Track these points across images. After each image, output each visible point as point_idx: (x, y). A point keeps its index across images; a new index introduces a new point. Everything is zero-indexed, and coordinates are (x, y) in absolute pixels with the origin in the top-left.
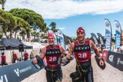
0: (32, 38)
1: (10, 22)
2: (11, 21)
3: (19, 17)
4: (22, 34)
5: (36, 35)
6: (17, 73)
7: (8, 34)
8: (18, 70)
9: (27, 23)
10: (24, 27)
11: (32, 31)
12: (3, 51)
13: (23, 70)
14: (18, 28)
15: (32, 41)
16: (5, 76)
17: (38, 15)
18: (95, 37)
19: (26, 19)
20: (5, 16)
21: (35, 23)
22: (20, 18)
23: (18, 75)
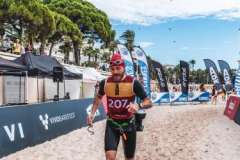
1: (42, 23)
2: (44, 21)
3: (62, 13)
4: (65, 49)
5: (90, 52)
6: (45, 123)
7: (37, 46)
8: (47, 116)
9: (76, 27)
10: (70, 34)
11: (85, 44)
12: (22, 78)
14: (57, 37)
15: (83, 65)
16: (20, 125)
17: (100, 12)
18: (215, 68)
19: (75, 18)
21: (92, 28)
22: (63, 16)
23: (47, 127)
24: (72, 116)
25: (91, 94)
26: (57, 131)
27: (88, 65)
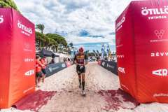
0: (59, 51)
1: (46, 41)
4: (53, 48)
5: (60, 49)
7: (45, 48)
11: (59, 47)
13: (54, 69)
14: (51, 45)
19: (56, 40)
20: (43, 37)
24: (57, 67)
25: (62, 61)
26: (54, 72)
27: (60, 52)
